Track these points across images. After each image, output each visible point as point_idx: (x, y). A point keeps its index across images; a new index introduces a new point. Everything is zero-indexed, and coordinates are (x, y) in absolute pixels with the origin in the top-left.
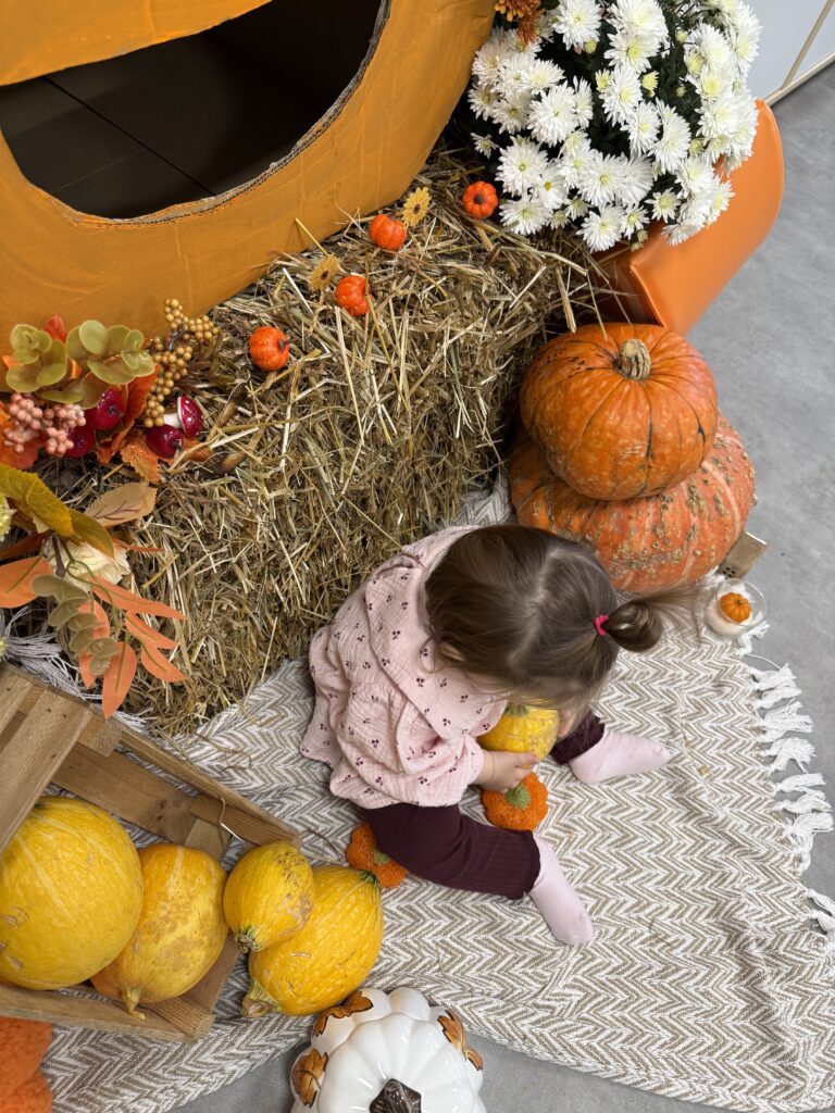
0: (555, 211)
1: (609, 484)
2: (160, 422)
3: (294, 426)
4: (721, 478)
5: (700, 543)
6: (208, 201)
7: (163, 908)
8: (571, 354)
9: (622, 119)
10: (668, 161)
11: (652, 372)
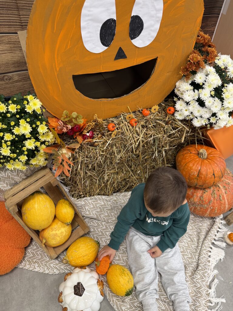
0: (188, 116)
1: (188, 180)
2: (85, 133)
3: (111, 142)
4: (224, 191)
5: (212, 205)
6: (109, 99)
7: (56, 226)
8: (188, 149)
9: (204, 99)
10: (215, 110)
11: (207, 158)
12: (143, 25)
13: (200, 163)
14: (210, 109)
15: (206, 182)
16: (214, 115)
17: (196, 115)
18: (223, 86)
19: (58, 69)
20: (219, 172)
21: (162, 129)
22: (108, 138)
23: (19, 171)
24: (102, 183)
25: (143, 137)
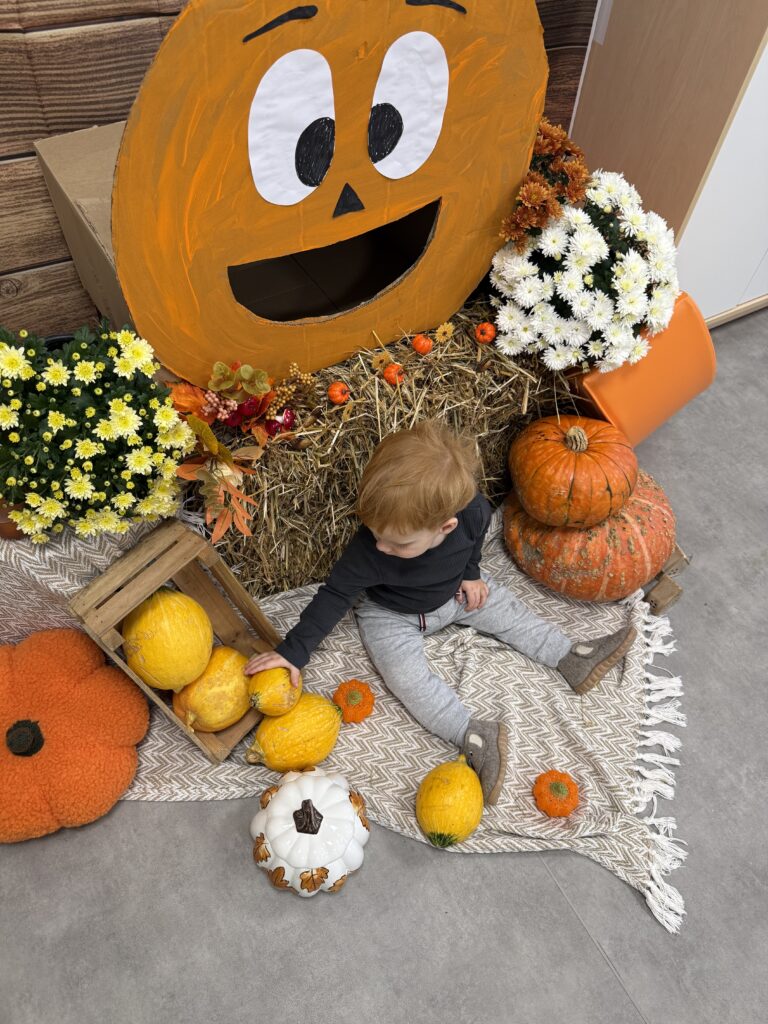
0: (530, 344)
1: (544, 511)
2: (273, 418)
3: (342, 434)
4: (637, 529)
5: (613, 568)
6: (323, 318)
7: (219, 673)
8: (539, 429)
9: (569, 298)
10: (597, 323)
11: (588, 449)
12: (401, 124)
13: (572, 463)
14: (586, 321)
15: (593, 510)
16: (597, 336)
17: (551, 342)
18: (612, 258)
19: (191, 256)
20: (622, 480)
21: (468, 384)
22: (332, 424)
23: (105, 538)
24: (322, 546)
25: (421, 412)
